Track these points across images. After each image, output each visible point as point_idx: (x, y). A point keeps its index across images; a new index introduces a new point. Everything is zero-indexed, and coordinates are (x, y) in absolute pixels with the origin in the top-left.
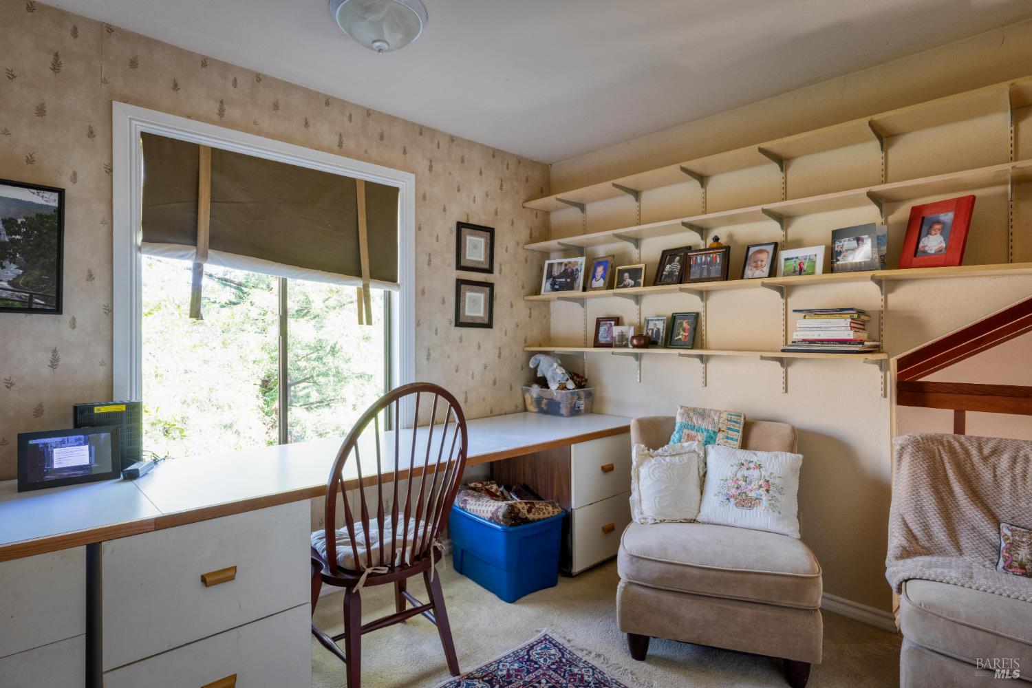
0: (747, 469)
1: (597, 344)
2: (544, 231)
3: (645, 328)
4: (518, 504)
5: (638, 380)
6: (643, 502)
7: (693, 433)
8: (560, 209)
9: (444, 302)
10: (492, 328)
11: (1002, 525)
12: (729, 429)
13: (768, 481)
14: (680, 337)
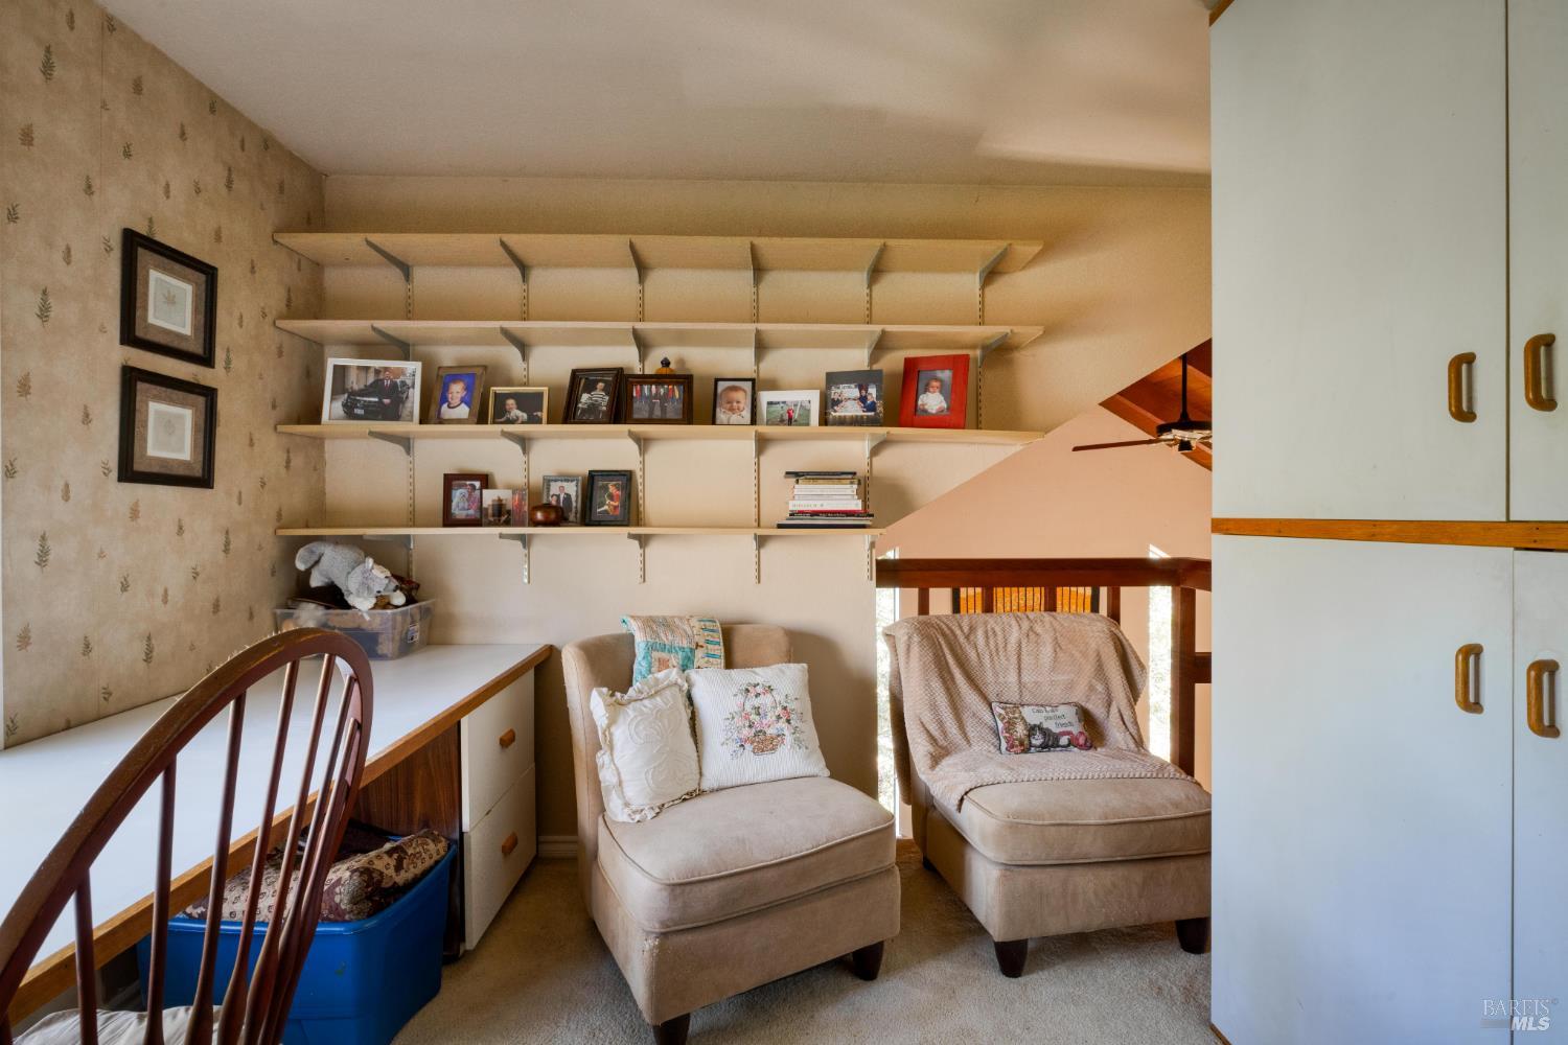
0: (756, 696)
1: (449, 521)
2: (312, 299)
3: (545, 494)
4: (376, 862)
5: (526, 581)
6: (624, 784)
7: (664, 655)
8: (366, 264)
9: (87, 418)
10: (212, 488)
11: (993, 705)
12: (708, 642)
13: (785, 708)
14: (606, 507)
